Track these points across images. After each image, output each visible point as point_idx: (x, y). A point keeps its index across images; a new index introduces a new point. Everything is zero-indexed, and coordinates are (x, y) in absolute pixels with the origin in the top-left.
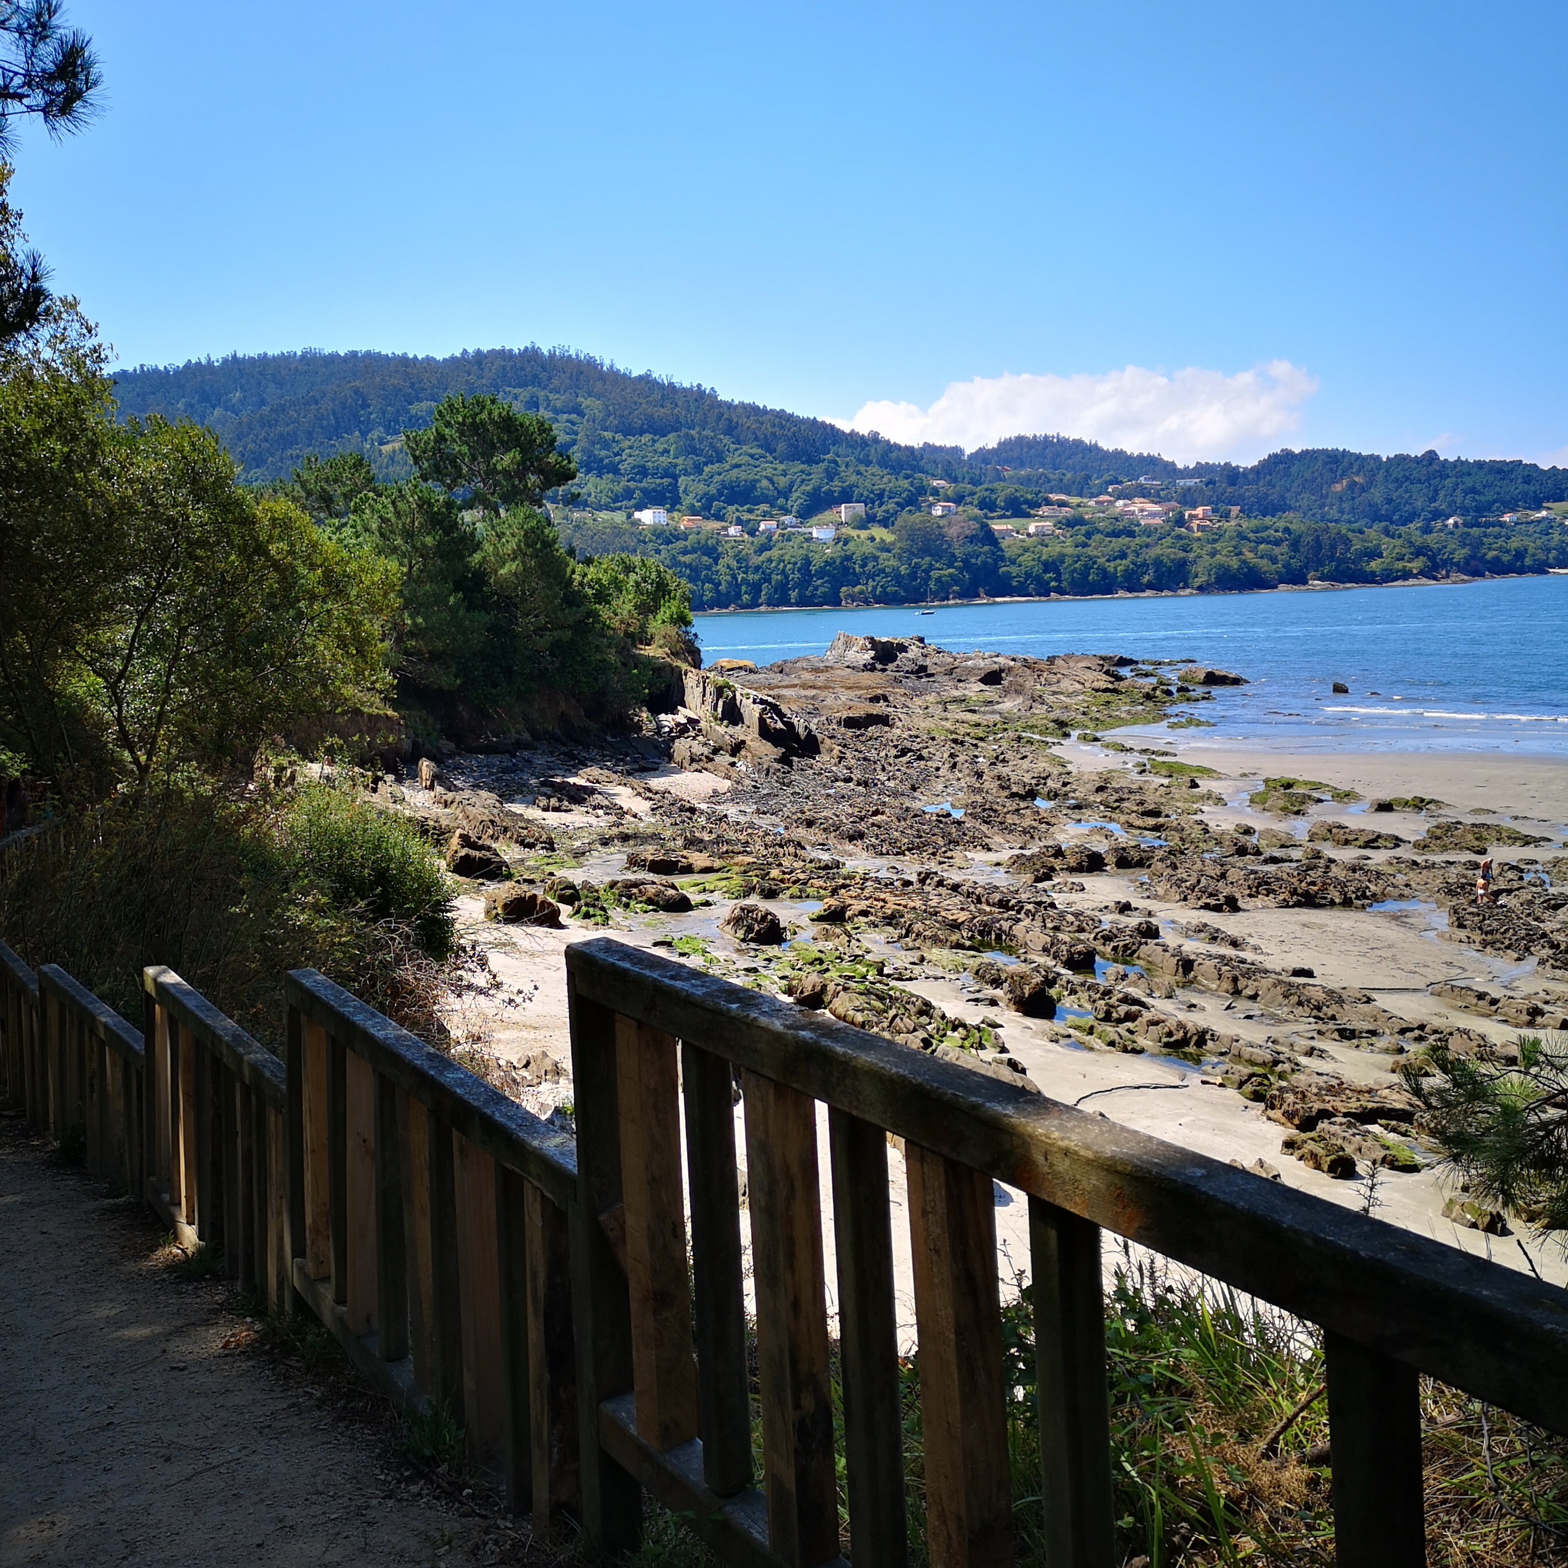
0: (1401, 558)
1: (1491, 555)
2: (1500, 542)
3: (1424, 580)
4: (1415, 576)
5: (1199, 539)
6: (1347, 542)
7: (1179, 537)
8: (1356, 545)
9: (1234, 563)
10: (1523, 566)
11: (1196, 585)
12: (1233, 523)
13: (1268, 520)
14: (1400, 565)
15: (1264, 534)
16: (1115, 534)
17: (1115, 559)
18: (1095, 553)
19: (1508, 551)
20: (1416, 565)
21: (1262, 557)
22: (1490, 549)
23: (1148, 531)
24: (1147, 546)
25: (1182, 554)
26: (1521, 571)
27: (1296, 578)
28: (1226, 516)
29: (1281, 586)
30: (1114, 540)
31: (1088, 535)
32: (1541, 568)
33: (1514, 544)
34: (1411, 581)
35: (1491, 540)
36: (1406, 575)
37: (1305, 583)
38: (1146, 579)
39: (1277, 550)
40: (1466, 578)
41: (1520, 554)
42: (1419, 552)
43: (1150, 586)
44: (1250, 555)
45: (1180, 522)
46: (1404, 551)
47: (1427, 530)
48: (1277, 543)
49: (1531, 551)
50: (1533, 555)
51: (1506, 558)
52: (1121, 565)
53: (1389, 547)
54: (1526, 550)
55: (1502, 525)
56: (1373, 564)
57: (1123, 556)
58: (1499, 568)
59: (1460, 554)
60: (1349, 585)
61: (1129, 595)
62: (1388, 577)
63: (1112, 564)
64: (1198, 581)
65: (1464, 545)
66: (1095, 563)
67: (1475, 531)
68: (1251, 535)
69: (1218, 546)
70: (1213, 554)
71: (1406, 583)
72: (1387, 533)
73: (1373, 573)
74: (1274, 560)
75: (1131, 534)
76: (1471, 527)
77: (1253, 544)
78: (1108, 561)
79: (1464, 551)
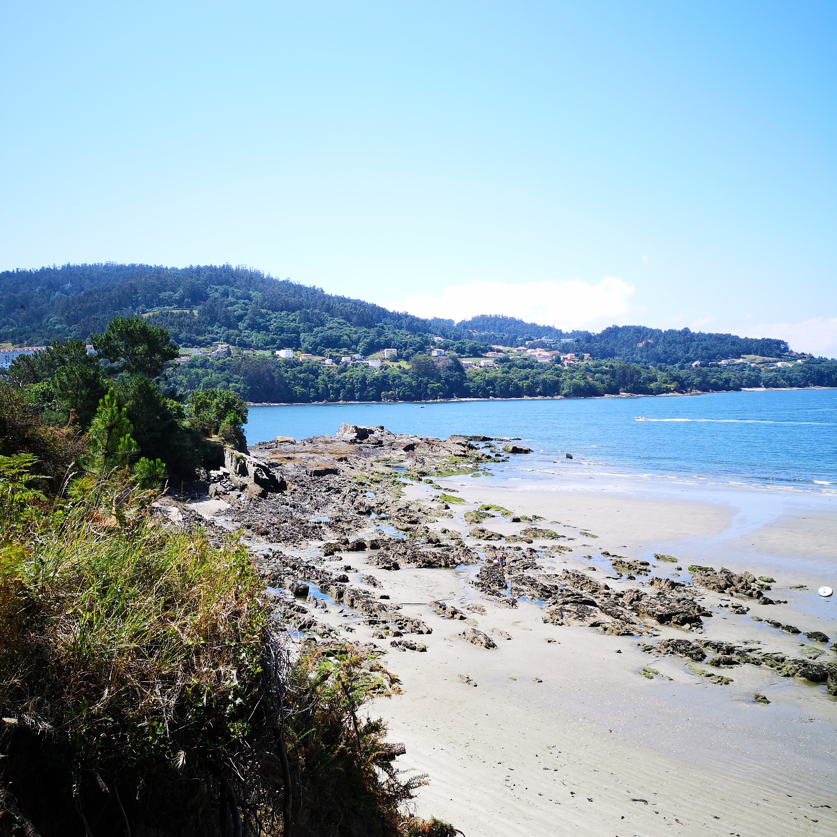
0: (666, 382)
1: (713, 381)
2: (717, 375)
3: (677, 394)
4: (672, 392)
5: (566, 371)
6: (639, 373)
7: (556, 369)
8: (644, 375)
9: (582, 383)
10: (729, 386)
11: (563, 394)
12: (585, 362)
13: (603, 361)
14: (664, 386)
15: (599, 369)
16: (524, 367)
17: (523, 380)
18: (513, 377)
19: (721, 379)
20: (672, 386)
21: (597, 380)
22: (712, 378)
23: (541, 366)
24: (539, 373)
25: (556, 378)
26: (728, 389)
27: (614, 391)
28: (582, 359)
29: (606, 395)
30: (522, 370)
31: (510, 367)
32: (737, 388)
33: (724, 376)
34: (670, 394)
35: (712, 374)
36: (668, 391)
37: (618, 394)
38: (538, 390)
39: (604, 377)
40: (699, 392)
41: (727, 381)
42: (675, 379)
43: (540, 394)
44: (590, 379)
45: (558, 361)
46: (667, 378)
47: (682, 368)
48: (606, 373)
49: (732, 379)
50: (734, 381)
51: (720, 383)
52: (526, 383)
53: (661, 376)
54: (730, 379)
55: (719, 366)
56: (652, 385)
57: (527, 378)
58: (717, 388)
59: (697, 380)
60: (640, 395)
61: (529, 398)
62: (659, 391)
63: (521, 382)
64: (564, 392)
65: (699, 376)
66: (512, 381)
67: (705, 369)
68: (593, 369)
69: (574, 374)
70: (572, 378)
71: (668, 395)
72: (661, 369)
73: (652, 389)
74: (603, 382)
75: (532, 367)
76: (704, 367)
77: (592, 374)
78: (519, 381)
79: (699, 379)
